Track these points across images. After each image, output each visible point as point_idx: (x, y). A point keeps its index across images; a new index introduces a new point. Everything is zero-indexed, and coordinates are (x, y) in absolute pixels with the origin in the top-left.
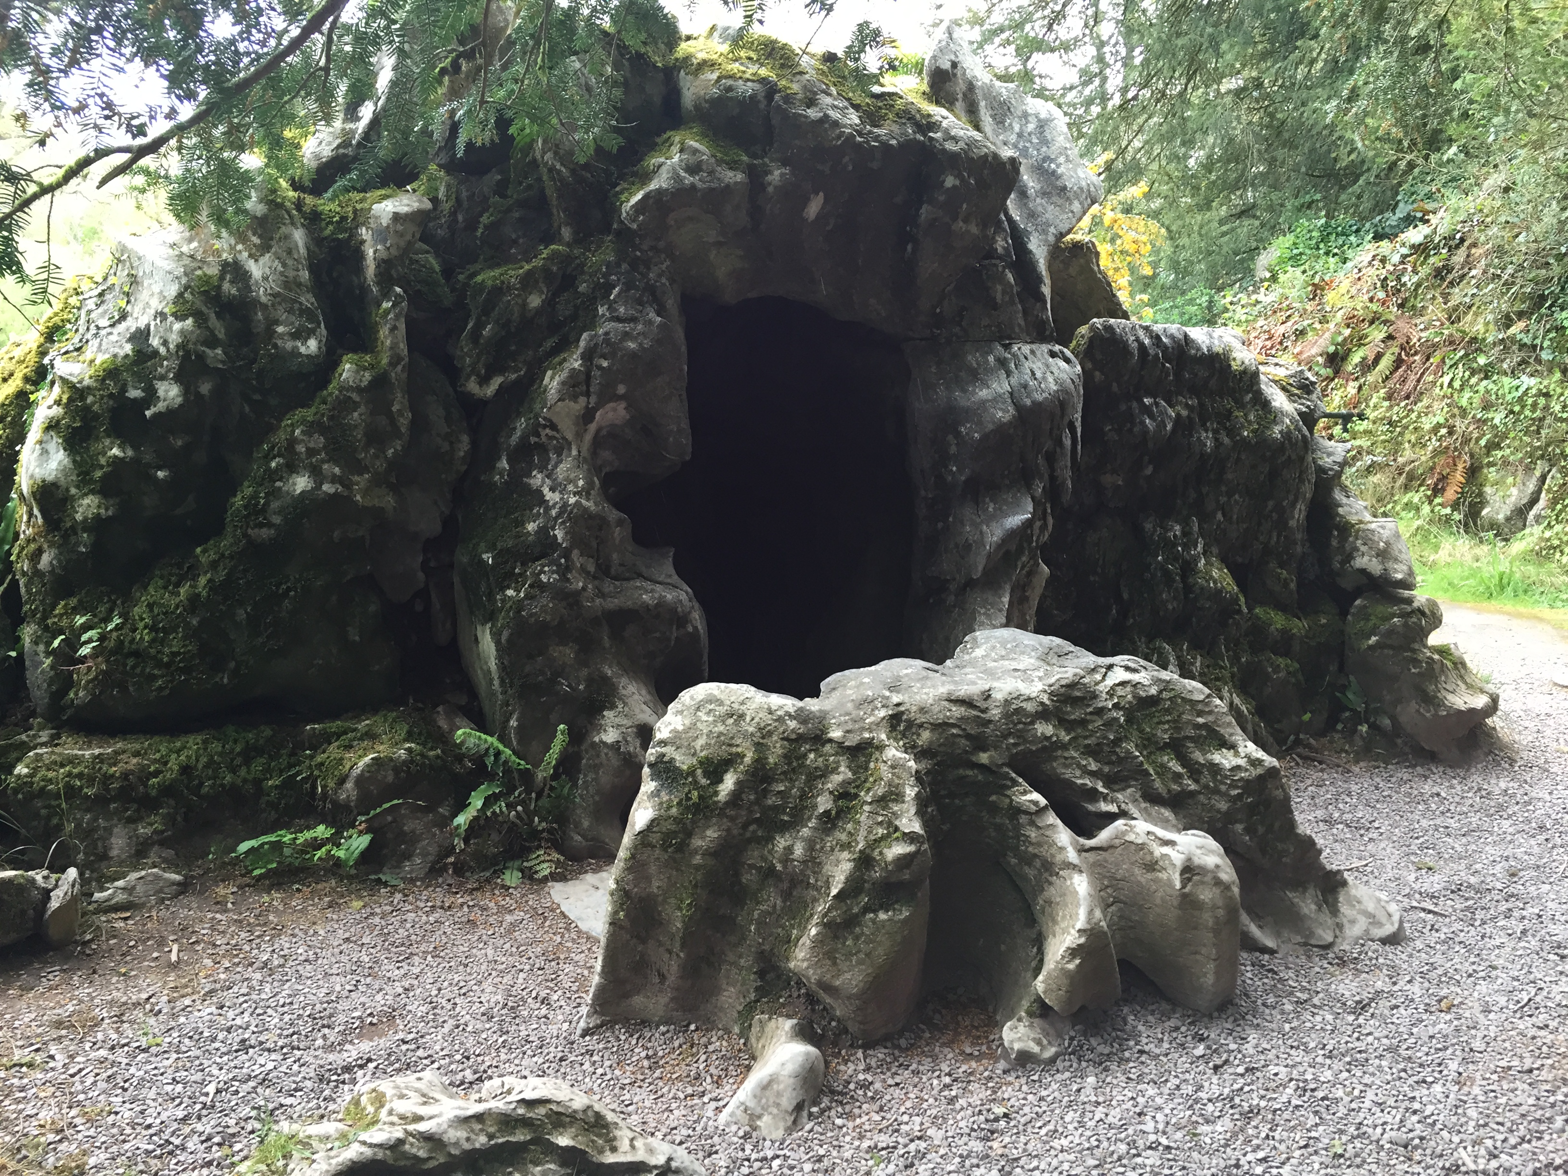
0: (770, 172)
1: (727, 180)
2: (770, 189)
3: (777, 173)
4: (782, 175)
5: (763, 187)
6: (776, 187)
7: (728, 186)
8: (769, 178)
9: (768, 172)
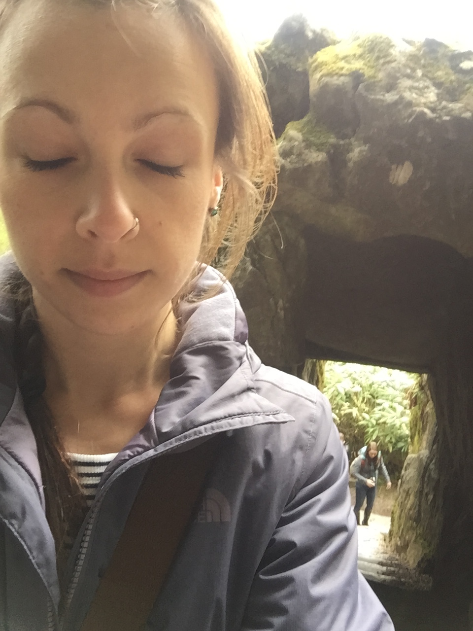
0: (351, 150)
1: (310, 160)
2: (351, 164)
3: (357, 150)
4: (361, 152)
5: (345, 163)
6: (355, 163)
7: (310, 166)
8: (351, 155)
9: (349, 150)
